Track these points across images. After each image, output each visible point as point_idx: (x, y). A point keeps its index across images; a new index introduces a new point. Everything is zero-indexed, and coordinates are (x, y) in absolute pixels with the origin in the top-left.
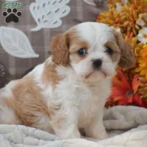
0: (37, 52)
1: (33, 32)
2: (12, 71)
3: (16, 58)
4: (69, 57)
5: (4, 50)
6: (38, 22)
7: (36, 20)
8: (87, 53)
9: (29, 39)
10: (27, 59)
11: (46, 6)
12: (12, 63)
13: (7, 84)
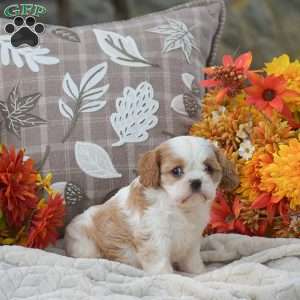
0: (119, 171)
1: (114, 148)
2: (90, 194)
3: (95, 179)
4: (159, 177)
5: (80, 170)
6: (120, 136)
7: (118, 133)
8: (182, 172)
9: (110, 156)
10: (108, 180)
11: (130, 117)
12: (90, 185)
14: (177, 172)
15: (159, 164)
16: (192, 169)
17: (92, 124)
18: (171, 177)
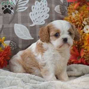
1: (31, 27)
2: (20, 46)
3: (22, 40)
5: (16, 36)
6: (33, 22)
7: (33, 21)
8: (59, 35)
9: (29, 30)
10: (28, 40)
11: (38, 14)
12: (20, 42)
13: (18, 52)
14: (57, 35)
15: (49, 32)
16: (63, 34)
17: (21, 17)
18: (54, 38)
